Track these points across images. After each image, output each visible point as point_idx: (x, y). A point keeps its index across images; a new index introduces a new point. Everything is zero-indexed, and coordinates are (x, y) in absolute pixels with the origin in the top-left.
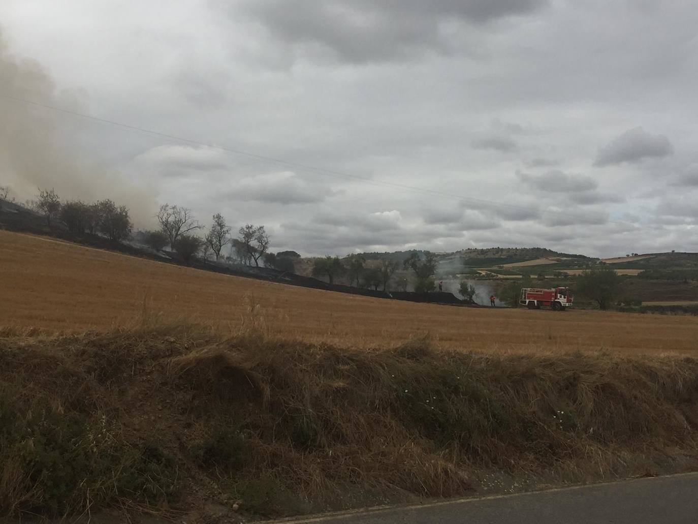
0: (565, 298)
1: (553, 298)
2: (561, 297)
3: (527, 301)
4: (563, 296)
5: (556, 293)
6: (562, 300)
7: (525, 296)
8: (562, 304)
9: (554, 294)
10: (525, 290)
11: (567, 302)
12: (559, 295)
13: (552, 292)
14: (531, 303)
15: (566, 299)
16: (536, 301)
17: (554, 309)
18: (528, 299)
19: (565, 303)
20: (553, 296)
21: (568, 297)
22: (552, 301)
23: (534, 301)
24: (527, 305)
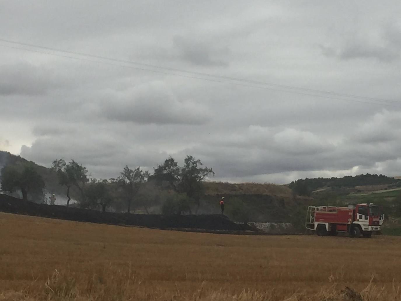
0: (366, 219)
1: (350, 220)
2: (361, 217)
3: (316, 224)
4: (364, 216)
5: (354, 212)
6: (363, 222)
7: (313, 216)
8: (363, 228)
9: (351, 214)
10: (313, 209)
11: (369, 225)
12: (358, 215)
13: (350, 211)
14: (321, 227)
15: (368, 221)
16: (327, 225)
17: (352, 235)
18: (316, 221)
19: (367, 227)
20: (350, 217)
21: (371, 217)
22: (349, 223)
23: (325, 225)
24: (315, 230)
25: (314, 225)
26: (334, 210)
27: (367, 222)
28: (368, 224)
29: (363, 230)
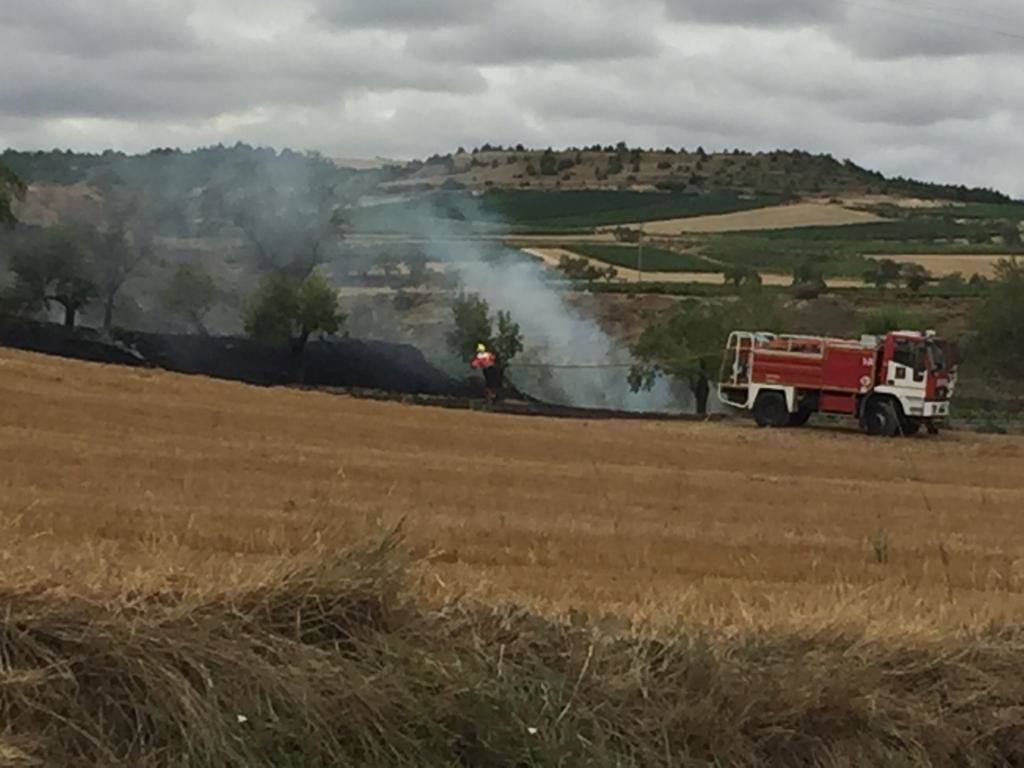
0: (917, 378)
1: (867, 380)
2: (900, 374)
3: (754, 389)
4: (909, 371)
5: (881, 357)
6: (908, 390)
7: (745, 364)
8: (907, 407)
9: (871, 362)
10: (746, 342)
11: (927, 399)
12: (892, 366)
13: (867, 353)
14: (770, 401)
15: (923, 384)
16: (790, 392)
17: (871, 428)
18: (755, 380)
19: (918, 404)
20: (866, 370)
21: (931, 374)
22: (864, 390)
23: (782, 393)
24: (751, 406)
25: (745, 392)
26: (815, 348)
27: (920, 389)
28: (923, 394)
29: (907, 412)
